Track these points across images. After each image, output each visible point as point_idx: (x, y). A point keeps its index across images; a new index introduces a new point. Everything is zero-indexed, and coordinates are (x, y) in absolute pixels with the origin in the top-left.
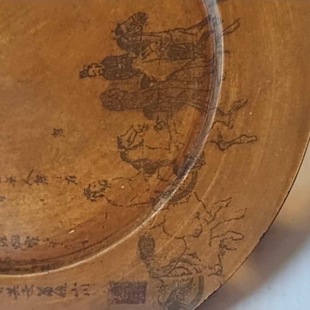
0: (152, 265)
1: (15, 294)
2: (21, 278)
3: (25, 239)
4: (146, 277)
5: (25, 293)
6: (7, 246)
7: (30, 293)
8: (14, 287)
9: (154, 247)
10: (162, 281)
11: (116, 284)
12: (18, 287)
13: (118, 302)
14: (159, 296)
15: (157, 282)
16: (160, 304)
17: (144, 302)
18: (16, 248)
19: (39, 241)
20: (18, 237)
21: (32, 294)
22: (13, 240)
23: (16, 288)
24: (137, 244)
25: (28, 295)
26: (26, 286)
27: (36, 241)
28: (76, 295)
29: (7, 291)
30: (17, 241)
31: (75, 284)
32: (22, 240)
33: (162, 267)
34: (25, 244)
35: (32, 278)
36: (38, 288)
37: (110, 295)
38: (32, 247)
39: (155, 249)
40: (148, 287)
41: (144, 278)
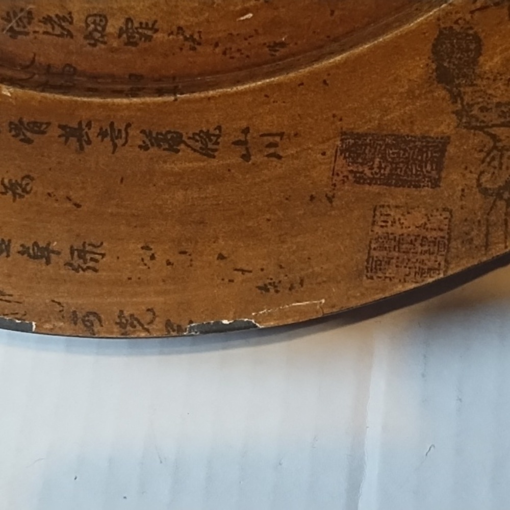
0: (467, 99)
1: (79, 140)
2: (101, 106)
3: (121, 23)
4: (445, 126)
5: (108, 139)
6: (72, 37)
7: (120, 142)
8: (80, 123)
9: (479, 53)
10: (493, 137)
11: (359, 136)
12: (89, 125)
13: (360, 180)
14: (482, 173)
15: (478, 139)
16: (485, 192)
17: (435, 184)
18: (94, 45)
19: (156, 31)
20: (104, 17)
21: (124, 145)
22: (88, 25)
23: (84, 127)
24: (430, 46)
25: (115, 146)
26: (112, 124)
27: (149, 33)
28: (246, 157)
29: (60, 132)
30: (99, 28)
31: (246, 131)
32: (113, 26)
33: (499, 105)
34: (120, 36)
35: (128, 107)
36: (143, 132)
37: (341, 161)
38: (135, 44)
39: (481, 59)
40: (451, 150)
41: (443, 128)
